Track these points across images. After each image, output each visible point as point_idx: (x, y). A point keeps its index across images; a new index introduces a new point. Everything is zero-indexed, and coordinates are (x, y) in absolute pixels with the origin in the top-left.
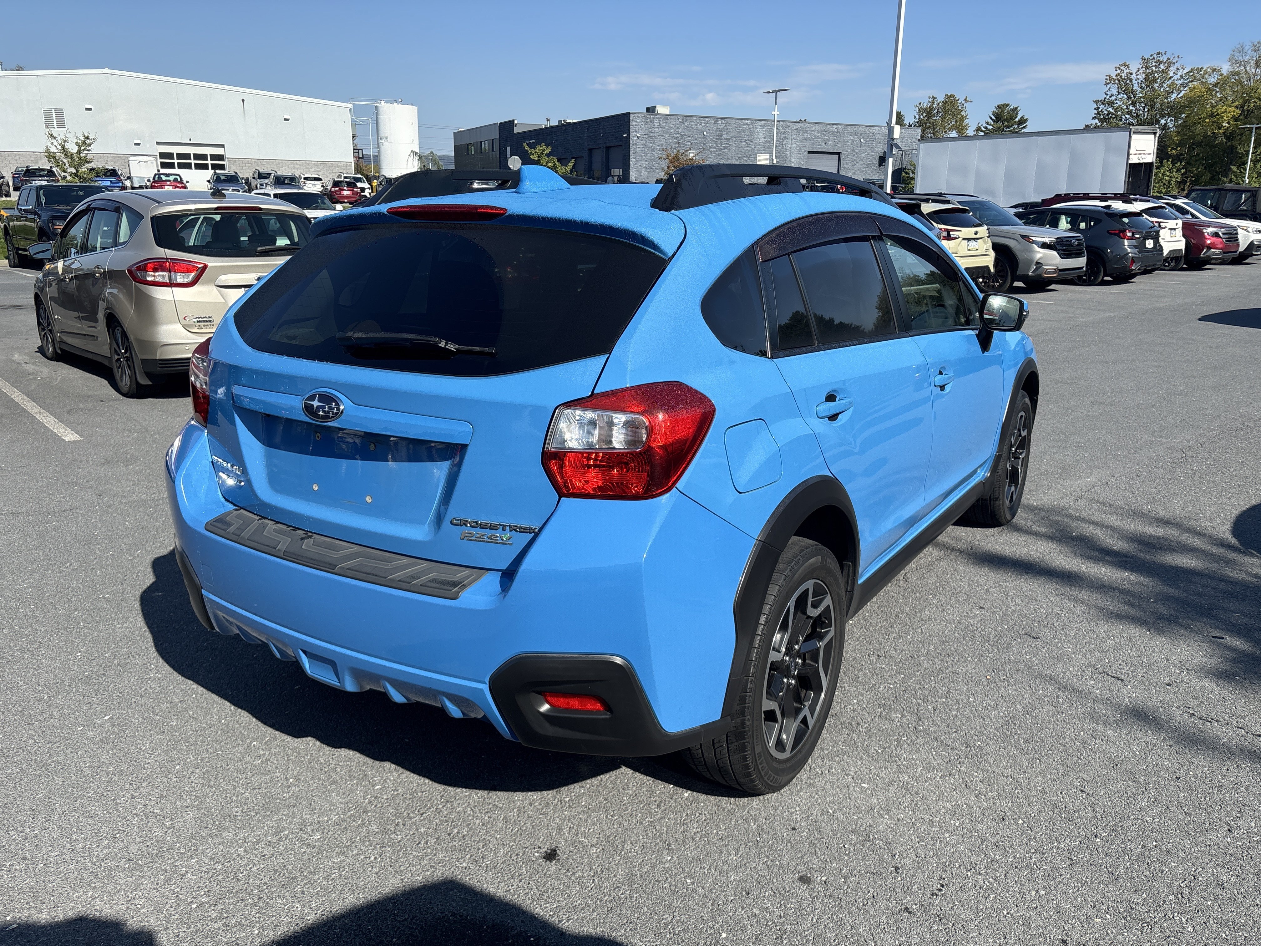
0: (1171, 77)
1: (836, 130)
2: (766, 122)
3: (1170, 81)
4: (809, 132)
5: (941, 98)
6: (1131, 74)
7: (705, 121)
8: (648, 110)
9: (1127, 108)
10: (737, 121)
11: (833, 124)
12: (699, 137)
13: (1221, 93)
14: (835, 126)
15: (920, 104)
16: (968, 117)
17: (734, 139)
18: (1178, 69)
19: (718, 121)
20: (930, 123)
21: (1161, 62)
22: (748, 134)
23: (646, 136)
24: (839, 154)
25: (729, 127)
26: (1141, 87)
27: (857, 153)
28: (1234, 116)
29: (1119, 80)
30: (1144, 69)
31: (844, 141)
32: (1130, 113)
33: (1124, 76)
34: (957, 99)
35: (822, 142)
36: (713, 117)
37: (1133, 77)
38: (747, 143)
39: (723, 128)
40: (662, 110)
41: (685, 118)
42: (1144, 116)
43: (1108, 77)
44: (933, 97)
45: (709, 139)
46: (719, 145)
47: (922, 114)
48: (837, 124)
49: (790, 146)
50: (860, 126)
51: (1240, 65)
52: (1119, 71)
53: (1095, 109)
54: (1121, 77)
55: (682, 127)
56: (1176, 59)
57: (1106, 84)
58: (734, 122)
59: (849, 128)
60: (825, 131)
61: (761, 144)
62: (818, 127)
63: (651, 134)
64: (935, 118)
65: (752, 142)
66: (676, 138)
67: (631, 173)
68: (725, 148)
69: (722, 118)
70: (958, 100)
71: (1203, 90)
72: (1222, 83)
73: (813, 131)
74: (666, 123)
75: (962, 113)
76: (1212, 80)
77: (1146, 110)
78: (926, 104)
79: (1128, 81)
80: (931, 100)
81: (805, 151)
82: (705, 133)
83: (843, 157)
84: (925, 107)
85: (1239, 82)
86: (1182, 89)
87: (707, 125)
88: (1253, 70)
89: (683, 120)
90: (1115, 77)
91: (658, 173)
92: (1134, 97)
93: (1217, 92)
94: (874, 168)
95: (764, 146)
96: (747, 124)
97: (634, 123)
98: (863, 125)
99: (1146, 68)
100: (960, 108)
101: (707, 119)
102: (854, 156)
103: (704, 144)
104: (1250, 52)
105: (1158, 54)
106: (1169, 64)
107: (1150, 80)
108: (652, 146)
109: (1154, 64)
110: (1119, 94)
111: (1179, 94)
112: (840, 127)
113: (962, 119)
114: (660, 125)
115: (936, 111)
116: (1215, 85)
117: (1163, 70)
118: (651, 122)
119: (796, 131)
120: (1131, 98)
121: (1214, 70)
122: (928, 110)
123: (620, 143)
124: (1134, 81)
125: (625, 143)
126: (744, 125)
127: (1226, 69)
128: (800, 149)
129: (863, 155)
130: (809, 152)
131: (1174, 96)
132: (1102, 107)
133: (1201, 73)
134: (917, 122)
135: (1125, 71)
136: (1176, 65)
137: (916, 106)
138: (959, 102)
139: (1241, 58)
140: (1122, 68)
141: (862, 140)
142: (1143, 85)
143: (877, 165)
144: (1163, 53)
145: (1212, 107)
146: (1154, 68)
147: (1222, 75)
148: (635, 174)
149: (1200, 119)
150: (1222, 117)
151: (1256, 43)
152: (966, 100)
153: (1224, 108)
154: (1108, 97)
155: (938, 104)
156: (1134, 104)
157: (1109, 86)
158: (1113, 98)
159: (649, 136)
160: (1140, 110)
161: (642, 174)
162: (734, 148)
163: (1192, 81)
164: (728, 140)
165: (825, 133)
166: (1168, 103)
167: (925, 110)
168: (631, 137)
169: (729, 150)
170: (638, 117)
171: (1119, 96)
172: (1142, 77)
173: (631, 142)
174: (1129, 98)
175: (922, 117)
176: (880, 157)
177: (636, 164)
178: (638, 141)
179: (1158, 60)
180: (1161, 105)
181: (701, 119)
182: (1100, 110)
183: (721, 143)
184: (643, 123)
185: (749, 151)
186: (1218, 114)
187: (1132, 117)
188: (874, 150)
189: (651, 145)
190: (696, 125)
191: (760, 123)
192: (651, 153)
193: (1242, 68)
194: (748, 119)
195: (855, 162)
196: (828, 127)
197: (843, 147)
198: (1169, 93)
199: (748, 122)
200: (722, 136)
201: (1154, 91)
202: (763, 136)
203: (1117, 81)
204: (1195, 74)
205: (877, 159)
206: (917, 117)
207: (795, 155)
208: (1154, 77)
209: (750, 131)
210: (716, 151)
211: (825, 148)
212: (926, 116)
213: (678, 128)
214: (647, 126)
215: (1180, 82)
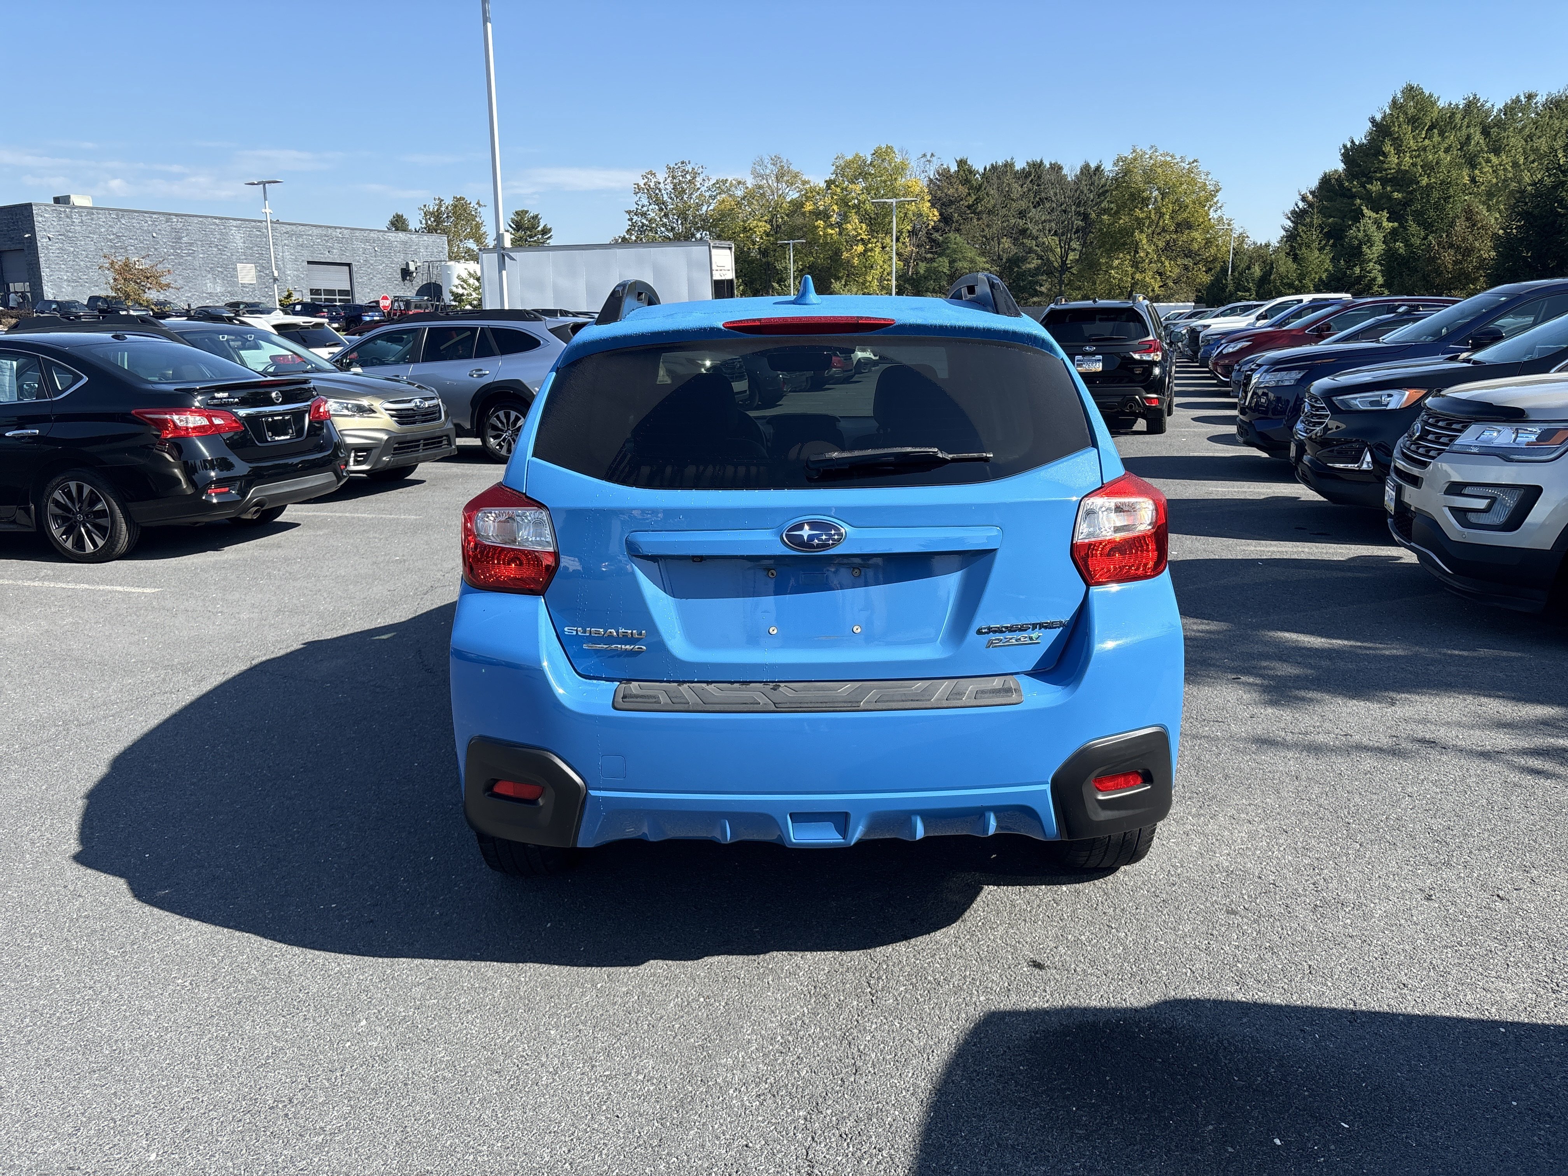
0: (699, 189)
1: (340, 236)
2: (243, 222)
3: (699, 192)
4: (305, 237)
5: (449, 201)
6: (659, 183)
7: (151, 217)
8: (57, 200)
9: (661, 220)
10: (201, 219)
11: (336, 228)
12: (146, 240)
13: (750, 207)
14: (338, 231)
15: (425, 206)
16: (484, 224)
17: (199, 243)
18: (704, 180)
19: (171, 219)
20: (441, 229)
21: (687, 172)
22: (218, 237)
23: (63, 237)
24: (349, 265)
25: (190, 228)
26: (671, 198)
27: (372, 265)
28: (765, 231)
29: (648, 190)
30: (671, 178)
31: (353, 249)
32: (664, 225)
33: (652, 185)
34: (468, 202)
35: (324, 250)
36: (163, 214)
37: (662, 186)
38: (219, 249)
39: (181, 229)
40: (77, 200)
41: (121, 213)
42: (679, 229)
43: (636, 186)
44: (439, 199)
45: (161, 243)
46: (179, 251)
47: (430, 219)
48: (341, 228)
49: (281, 254)
50: (371, 230)
51: (763, 178)
52: (646, 180)
53: (629, 220)
54: (649, 186)
55: (118, 226)
56: (701, 169)
57: (636, 193)
58: (196, 220)
59: (357, 233)
60: (325, 236)
61: (240, 250)
62: (316, 231)
63: (71, 235)
64: (446, 224)
65: (227, 247)
66: (111, 241)
67: (45, 288)
68: (189, 255)
69: (176, 215)
70: (470, 204)
71: (733, 203)
72: (749, 196)
73: (310, 235)
74: (92, 219)
75: (477, 219)
76: (739, 193)
77: (680, 222)
78: (432, 208)
79: (657, 191)
80: (437, 202)
81: (303, 261)
82: (155, 235)
83: (355, 269)
84: (431, 210)
85: (763, 195)
86: (711, 201)
87: (157, 223)
88: (775, 185)
89: (117, 215)
90: (643, 186)
91: (89, 288)
92: (666, 209)
93: (745, 206)
94: (397, 282)
95: (244, 254)
96: (215, 224)
97: (40, 219)
98: (375, 230)
99: (674, 178)
100: (473, 213)
101: (154, 216)
102: (369, 267)
103: (156, 249)
104: (769, 165)
105: (682, 163)
106: (695, 175)
107: (678, 191)
108: (75, 251)
109: (680, 174)
110: (650, 204)
111: (708, 207)
112: (345, 231)
113: (478, 226)
114: (82, 222)
115: (445, 215)
116: (743, 198)
117: (690, 180)
118: (67, 217)
119: (287, 235)
120: (663, 210)
121: (739, 183)
122: (436, 214)
123: (18, 247)
124: (663, 192)
125: (28, 247)
126: (211, 225)
127: (750, 182)
128: (296, 258)
129: (381, 267)
130: (309, 263)
131: (704, 208)
132: (635, 218)
133: (727, 185)
134: (425, 228)
135: (653, 180)
136: (702, 176)
137: (420, 209)
138: (471, 206)
139: (762, 171)
140: (649, 176)
141: (376, 249)
142: (673, 196)
143: (400, 279)
144: (687, 162)
145: (744, 221)
146: (681, 178)
147: (747, 188)
148: (52, 289)
149: (734, 233)
150: (755, 232)
151: (773, 157)
152: (478, 203)
153: (755, 222)
154: (640, 207)
155: (447, 208)
156: (666, 215)
157: (639, 195)
158: (645, 209)
159: (67, 236)
160: (674, 223)
161: (64, 290)
162: (201, 256)
163: (720, 193)
164: (191, 244)
165: (326, 238)
166: (700, 216)
167: (432, 214)
168: (38, 238)
169: (194, 258)
170: (46, 210)
171: (651, 207)
172: (670, 187)
173: (39, 245)
174: (661, 210)
175: (429, 222)
176: (402, 269)
177: (51, 276)
178: (50, 243)
179: (684, 170)
180: (694, 217)
181: (145, 215)
182: (634, 221)
183: (180, 248)
184: (54, 219)
185: (224, 259)
186: (751, 229)
187: (667, 229)
188: (393, 260)
189: (72, 249)
190: (139, 223)
191: (235, 223)
192: (74, 261)
193: (765, 182)
194: (216, 218)
195: (371, 276)
196: (330, 231)
197: (353, 256)
198: (699, 206)
199: (217, 221)
200: (180, 238)
201: (685, 202)
202: (242, 241)
203: (646, 191)
204: (720, 186)
205: (399, 271)
206: (424, 222)
207: (291, 266)
208: (682, 188)
209: (222, 234)
210: (176, 259)
211: (329, 257)
212: (434, 221)
213: (110, 226)
214: (61, 223)
215: (707, 194)
